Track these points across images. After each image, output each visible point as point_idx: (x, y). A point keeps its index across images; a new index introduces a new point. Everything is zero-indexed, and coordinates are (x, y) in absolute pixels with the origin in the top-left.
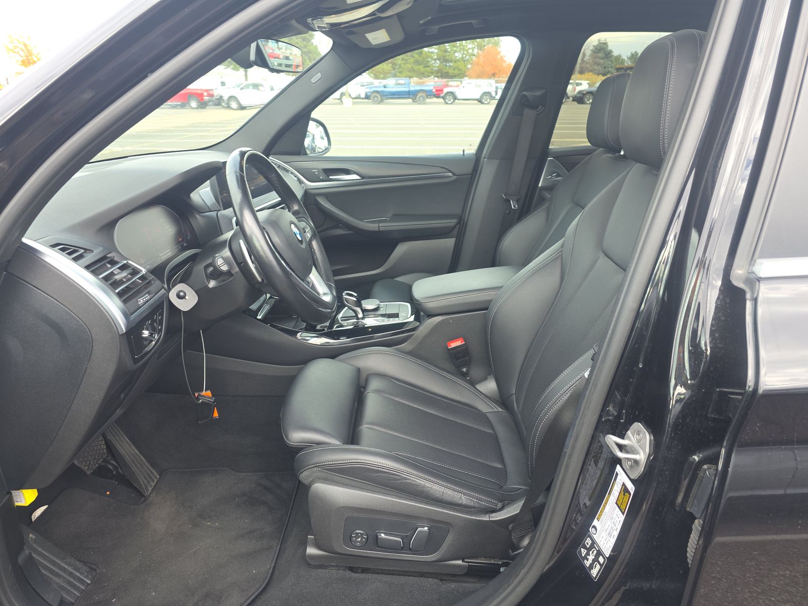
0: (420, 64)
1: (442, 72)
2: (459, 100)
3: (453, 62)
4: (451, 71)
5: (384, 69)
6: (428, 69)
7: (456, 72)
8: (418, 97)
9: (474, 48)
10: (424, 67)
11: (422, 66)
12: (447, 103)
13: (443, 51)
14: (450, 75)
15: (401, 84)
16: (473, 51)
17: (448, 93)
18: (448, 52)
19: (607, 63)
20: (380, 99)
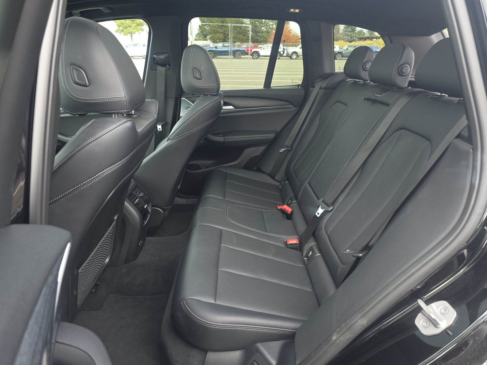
0: (241, 34)
1: (254, 39)
2: (261, 56)
3: (260, 33)
4: (259, 38)
5: (218, 37)
6: (246, 37)
7: (262, 39)
8: (236, 54)
9: (273, 24)
10: (243, 36)
11: (242, 35)
12: (254, 58)
13: (254, 26)
14: (259, 41)
15: (226, 46)
16: (273, 26)
17: (254, 52)
18: (257, 27)
19: (353, 34)
20: (213, 55)
